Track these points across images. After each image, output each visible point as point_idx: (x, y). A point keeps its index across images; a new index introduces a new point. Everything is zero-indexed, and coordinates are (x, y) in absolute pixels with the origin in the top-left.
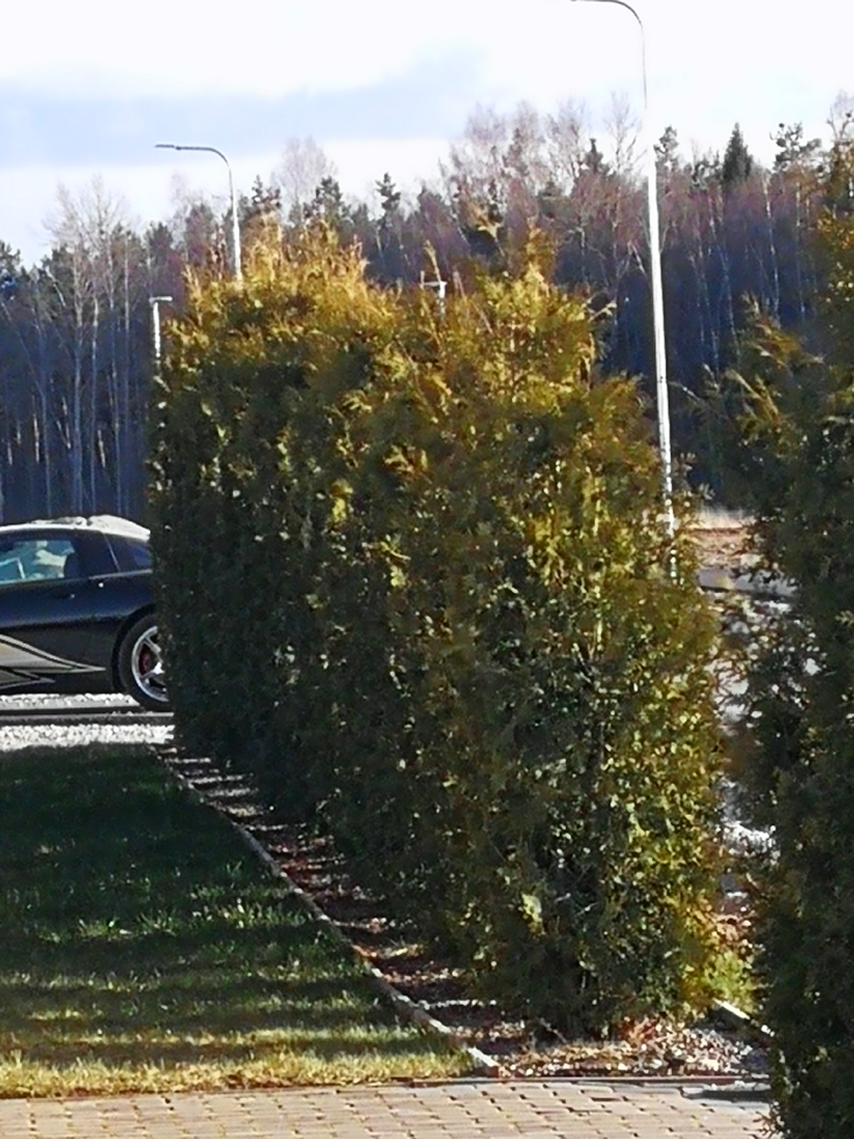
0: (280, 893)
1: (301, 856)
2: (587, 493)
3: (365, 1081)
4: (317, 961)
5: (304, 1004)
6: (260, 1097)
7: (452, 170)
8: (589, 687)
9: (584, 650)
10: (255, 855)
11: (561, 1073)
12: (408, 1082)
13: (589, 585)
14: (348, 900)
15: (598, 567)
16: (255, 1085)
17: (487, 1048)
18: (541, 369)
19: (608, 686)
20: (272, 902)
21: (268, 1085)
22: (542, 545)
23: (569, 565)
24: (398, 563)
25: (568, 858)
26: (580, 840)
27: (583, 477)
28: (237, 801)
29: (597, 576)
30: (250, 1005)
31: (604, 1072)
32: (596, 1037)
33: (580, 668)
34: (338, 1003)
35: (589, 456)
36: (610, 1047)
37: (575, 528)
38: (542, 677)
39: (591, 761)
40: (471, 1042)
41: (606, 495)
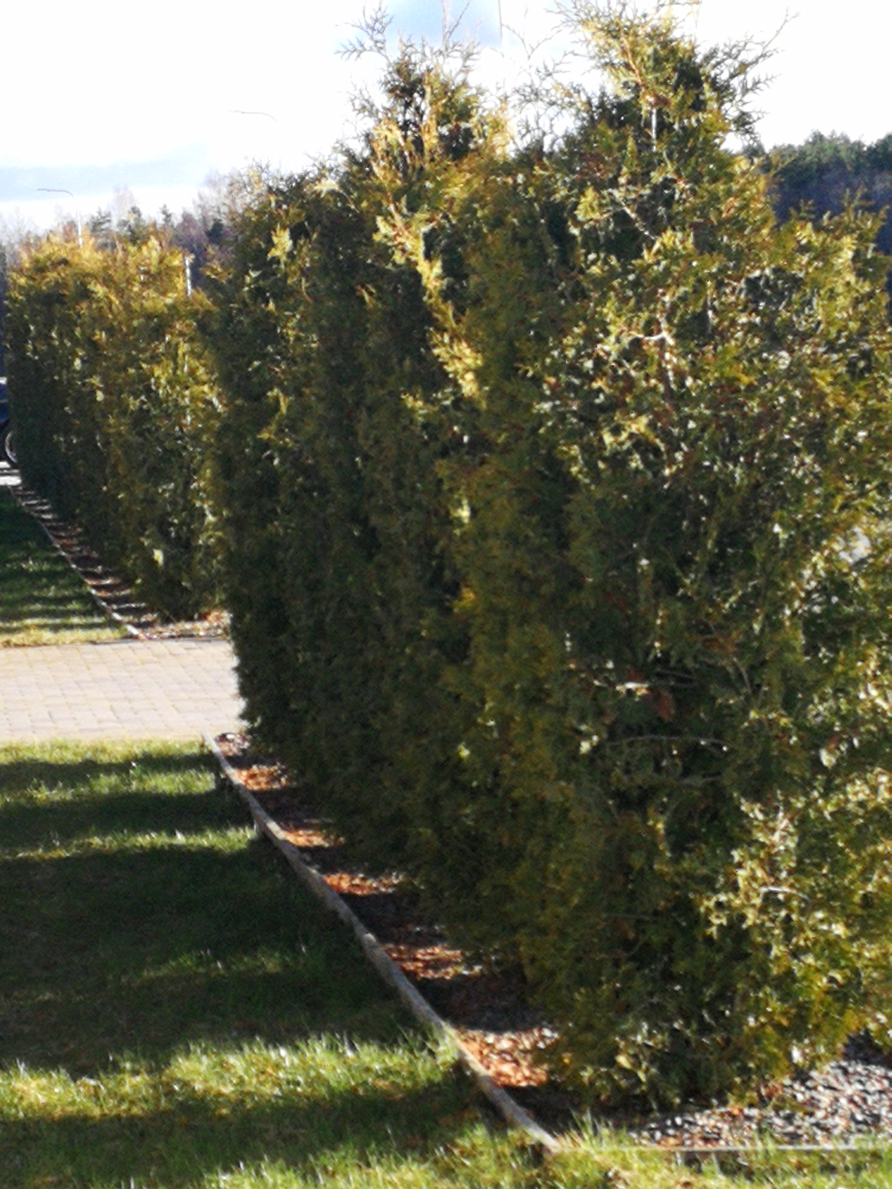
0: (54, 555)
1: (71, 537)
2: (180, 352)
3: (72, 642)
4: (65, 587)
5: (52, 607)
6: (19, 651)
7: (198, 202)
8: (185, 448)
9: (181, 429)
10: (46, 538)
11: (172, 637)
12: (94, 643)
13: (183, 397)
14: (88, 558)
15: (187, 388)
16: (16, 646)
17: (138, 626)
18: (157, 290)
19: (194, 447)
20: (48, 559)
21: (24, 645)
22: (158, 378)
23: (173, 388)
24: (100, 389)
25: (177, 533)
26: (182, 524)
27: (177, 344)
28: (44, 512)
29: (187, 393)
30: (25, 608)
31: (192, 636)
32: (190, 619)
33: (180, 438)
34: (70, 607)
35: (181, 334)
36: (198, 625)
37: (175, 370)
38: (161, 443)
39: (187, 483)
40: (129, 623)
41: (192, 352)
